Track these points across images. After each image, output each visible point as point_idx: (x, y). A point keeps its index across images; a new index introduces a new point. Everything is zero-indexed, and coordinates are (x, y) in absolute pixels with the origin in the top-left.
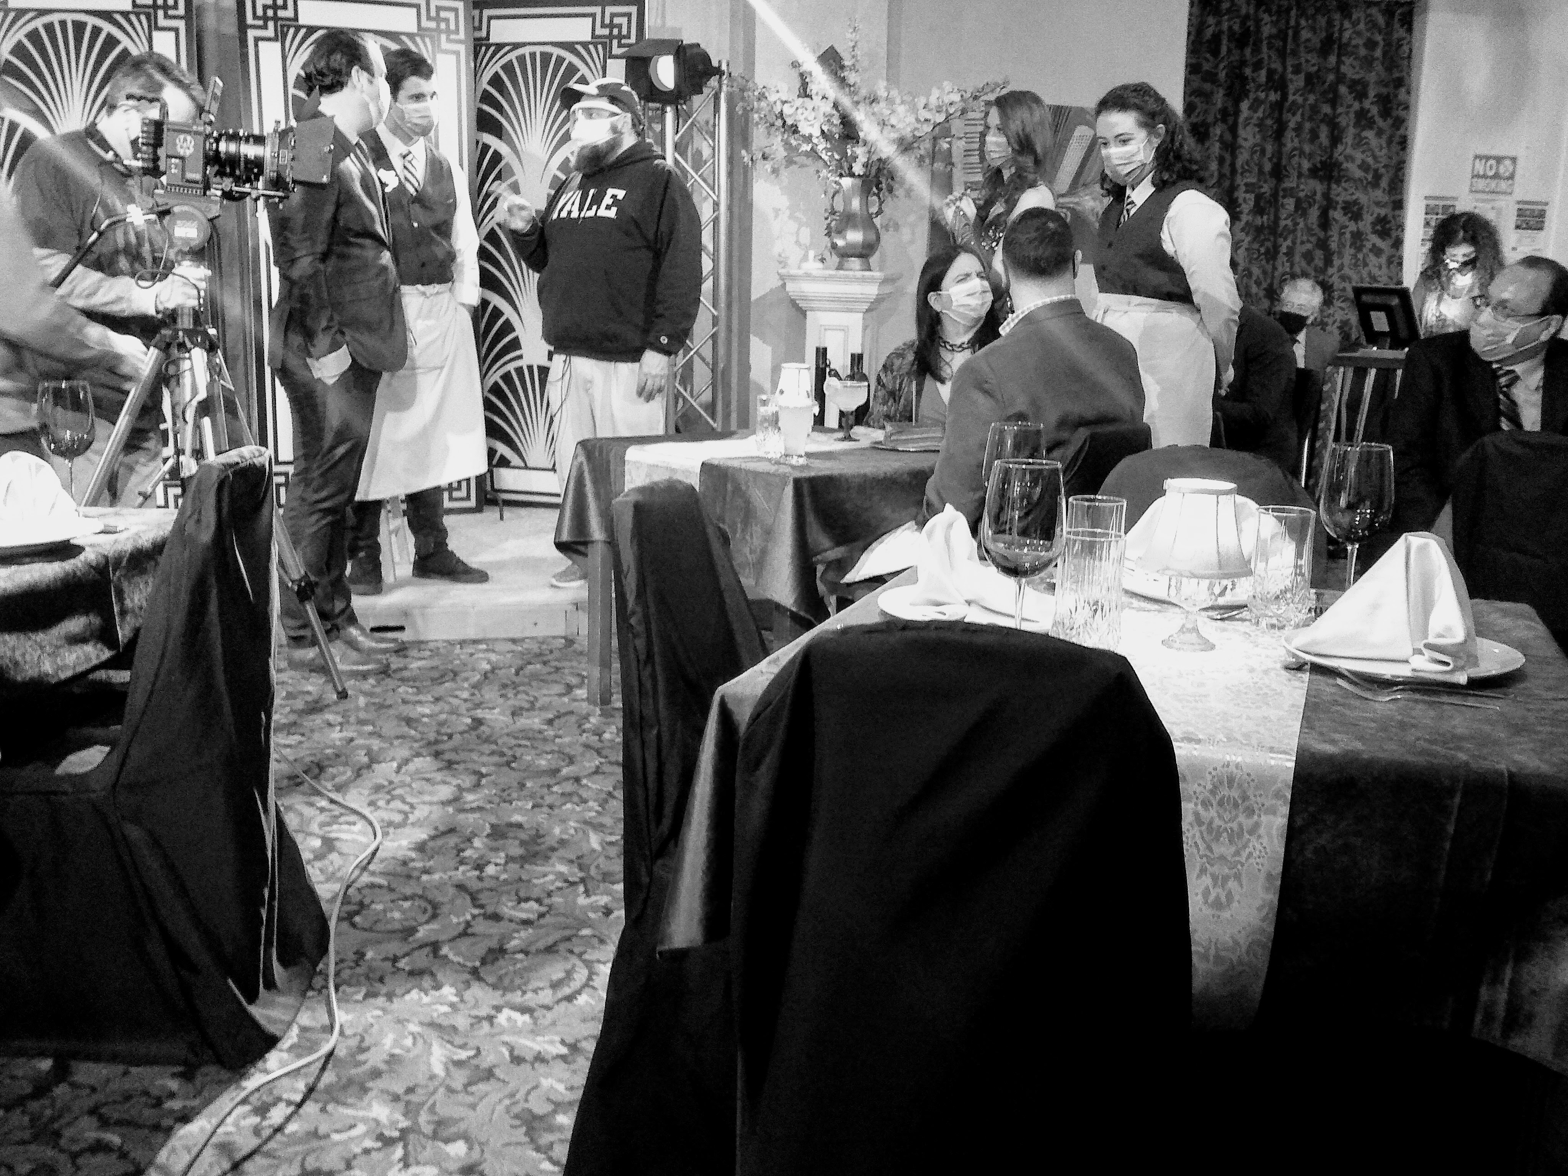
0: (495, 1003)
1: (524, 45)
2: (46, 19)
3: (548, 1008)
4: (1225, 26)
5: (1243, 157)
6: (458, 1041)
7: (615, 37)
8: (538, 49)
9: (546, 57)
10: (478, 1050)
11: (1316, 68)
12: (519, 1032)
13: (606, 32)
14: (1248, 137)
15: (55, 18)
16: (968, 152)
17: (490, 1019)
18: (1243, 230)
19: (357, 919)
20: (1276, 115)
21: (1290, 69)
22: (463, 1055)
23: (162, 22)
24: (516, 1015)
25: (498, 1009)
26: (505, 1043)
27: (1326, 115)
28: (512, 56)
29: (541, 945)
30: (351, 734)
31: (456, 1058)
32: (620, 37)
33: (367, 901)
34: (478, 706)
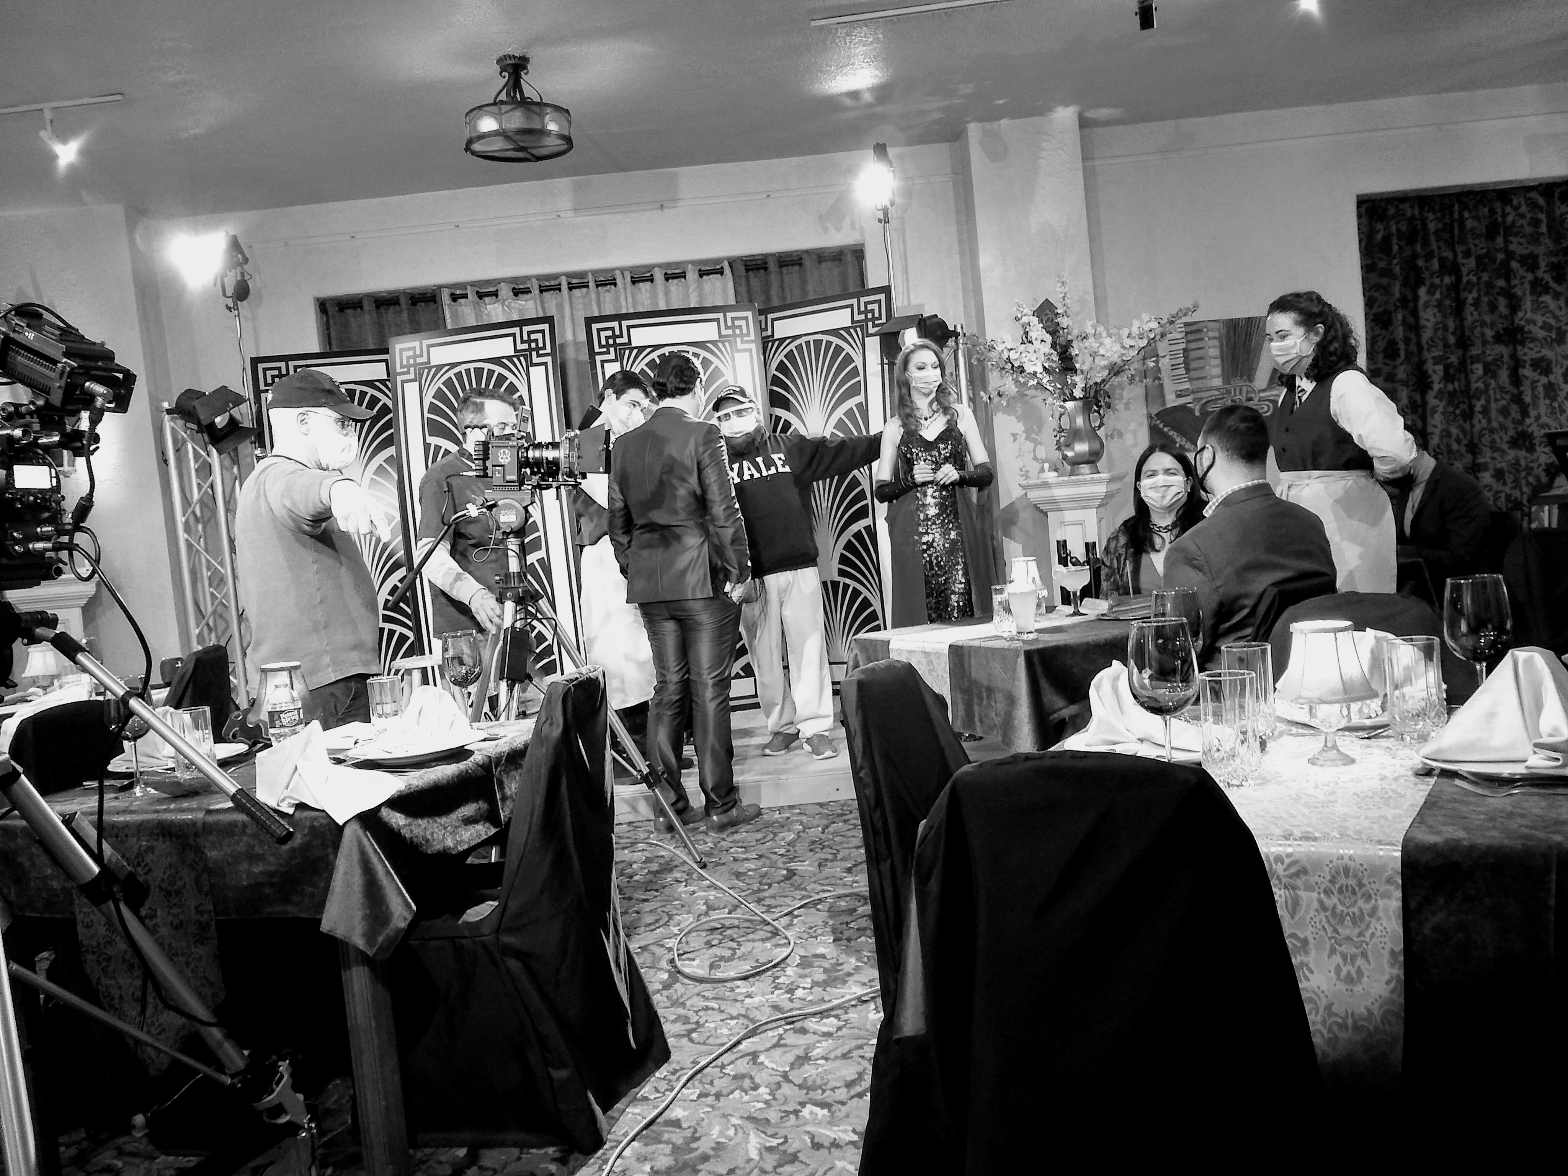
0: (800, 1100)
1: (800, 336)
2: (456, 370)
3: (843, 1103)
4: (1394, 229)
5: (1426, 336)
6: (770, 1131)
7: (870, 320)
8: (811, 338)
9: (818, 343)
10: (786, 1137)
11: (1485, 251)
12: (819, 1124)
13: (862, 317)
14: (1429, 318)
15: (462, 368)
16: (1174, 367)
17: (796, 1113)
18: (1435, 398)
19: (694, 1035)
20: (1453, 294)
21: (1460, 255)
22: (774, 1142)
23: (535, 360)
24: (817, 1110)
25: (803, 1104)
26: (808, 1132)
27: (1501, 288)
28: (792, 346)
29: (839, 1052)
30: (692, 889)
31: (768, 1145)
32: (874, 319)
33: (702, 1021)
34: (792, 860)
